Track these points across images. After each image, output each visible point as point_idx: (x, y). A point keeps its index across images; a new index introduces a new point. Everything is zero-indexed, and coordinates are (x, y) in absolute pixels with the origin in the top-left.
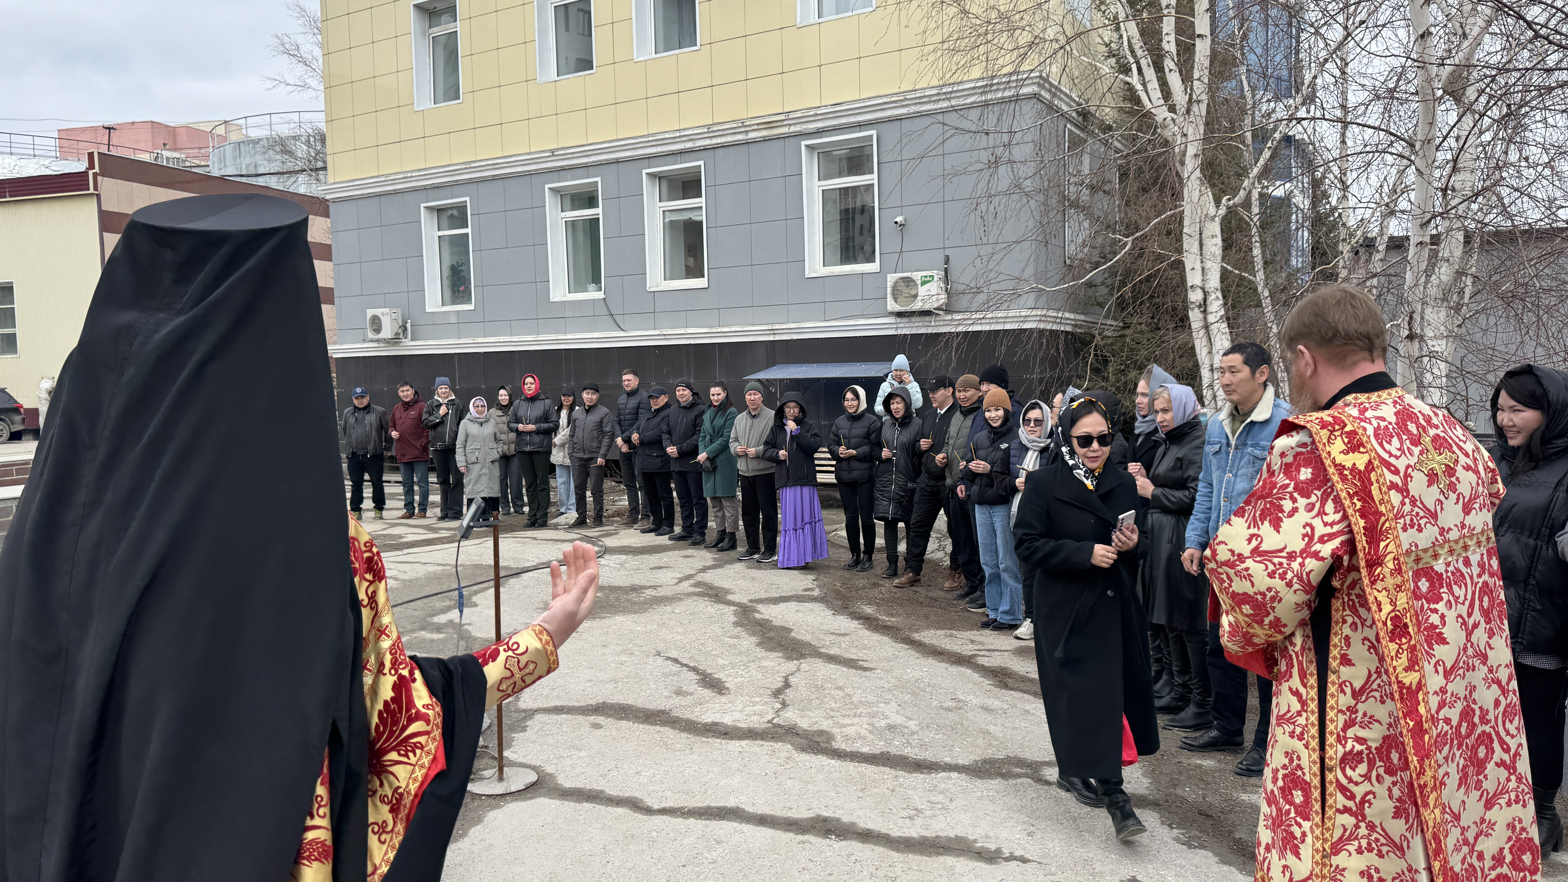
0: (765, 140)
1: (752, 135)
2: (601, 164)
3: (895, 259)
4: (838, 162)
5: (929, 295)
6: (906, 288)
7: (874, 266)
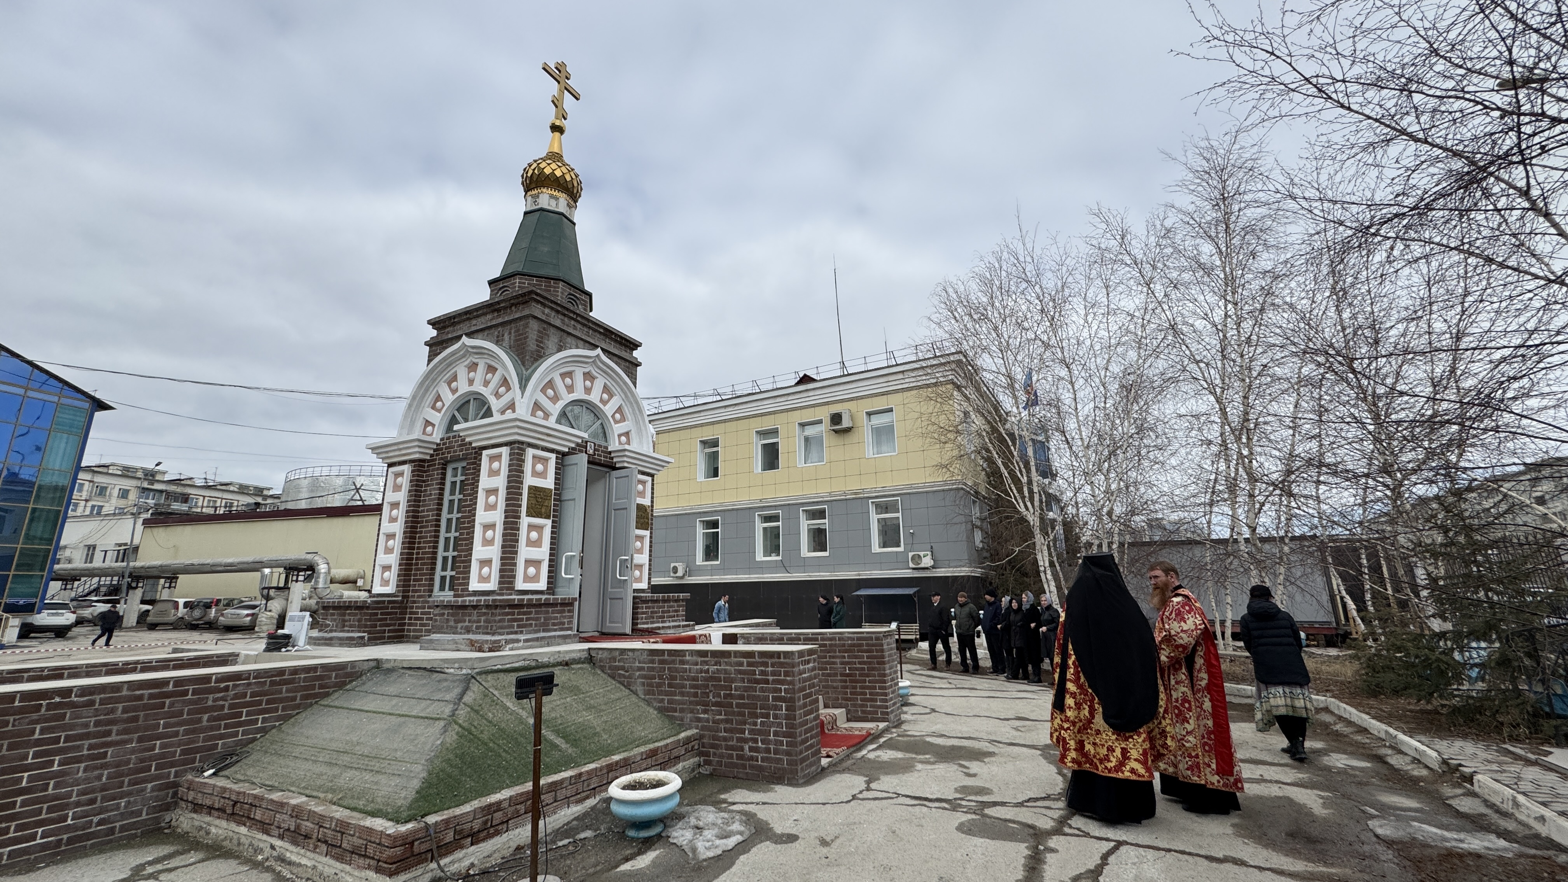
0: (854, 499)
1: (848, 497)
2: (781, 505)
3: (910, 547)
4: (883, 508)
5: (927, 562)
6: (917, 559)
7: (901, 549)
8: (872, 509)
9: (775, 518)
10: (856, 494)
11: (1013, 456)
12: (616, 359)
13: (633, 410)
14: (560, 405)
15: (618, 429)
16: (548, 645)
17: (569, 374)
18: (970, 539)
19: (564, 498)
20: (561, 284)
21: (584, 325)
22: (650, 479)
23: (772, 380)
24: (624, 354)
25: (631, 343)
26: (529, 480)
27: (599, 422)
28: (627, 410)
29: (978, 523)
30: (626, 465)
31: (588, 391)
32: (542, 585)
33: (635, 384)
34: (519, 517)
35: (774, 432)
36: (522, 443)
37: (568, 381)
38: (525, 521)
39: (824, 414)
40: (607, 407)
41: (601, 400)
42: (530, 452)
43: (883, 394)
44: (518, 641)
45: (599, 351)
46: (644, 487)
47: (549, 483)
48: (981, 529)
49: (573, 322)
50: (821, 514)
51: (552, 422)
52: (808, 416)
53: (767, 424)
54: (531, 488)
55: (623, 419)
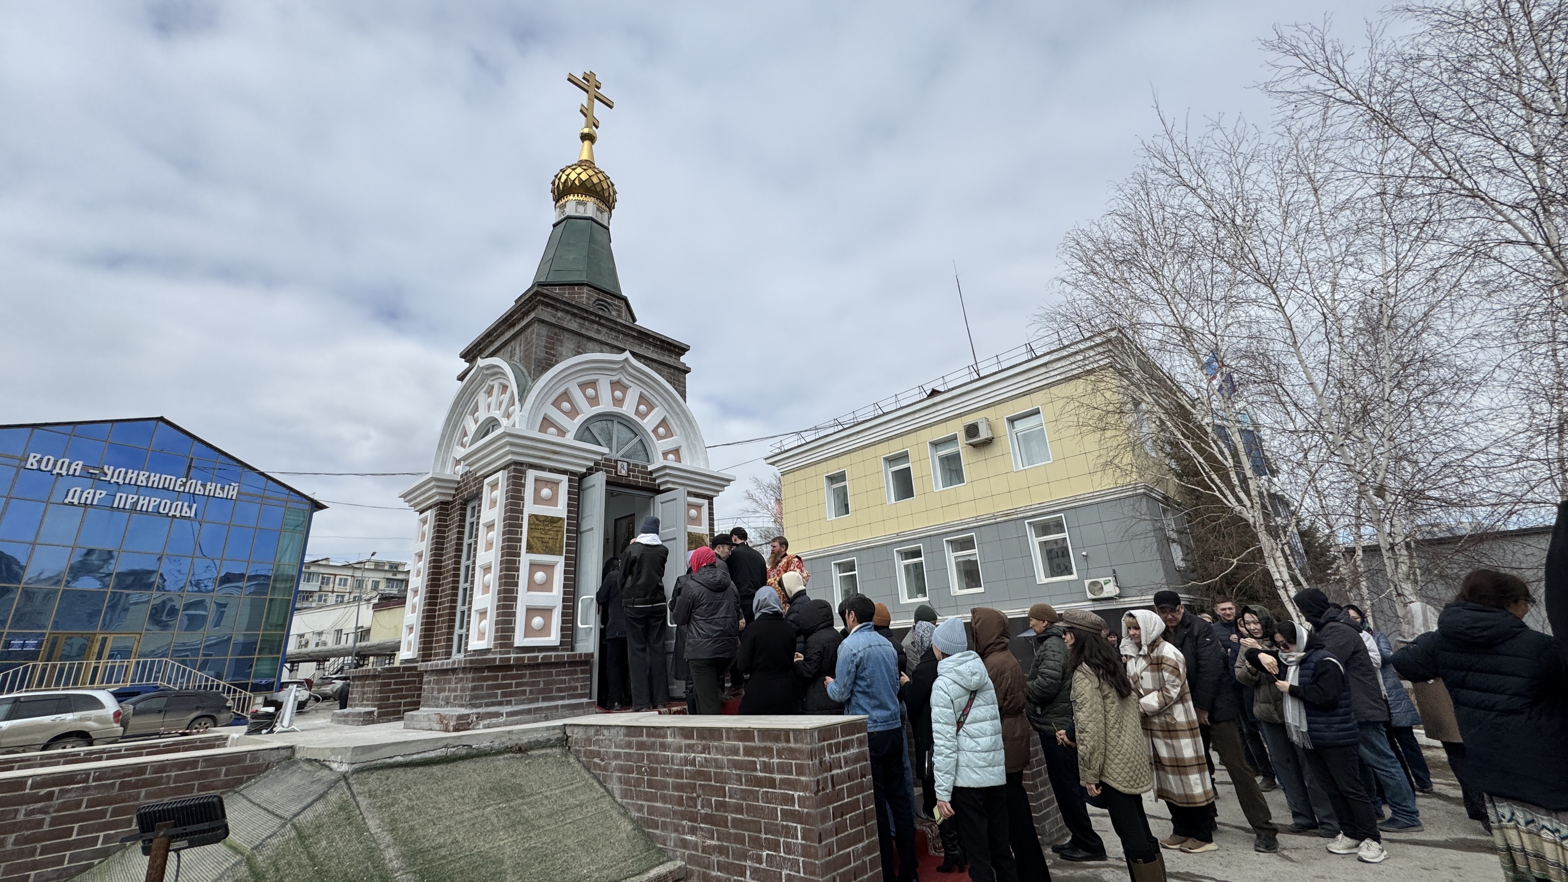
0: (1005, 521)
1: (998, 520)
2: (922, 538)
3: (1085, 573)
4: (1044, 529)
5: (1111, 590)
6: (1096, 586)
7: (1074, 577)
8: (1031, 533)
9: (917, 553)
10: (1007, 515)
11: (1206, 433)
12: (655, 365)
13: (681, 422)
14: (580, 419)
15: (660, 446)
16: (547, 719)
17: (593, 384)
18: (1167, 560)
19: (583, 529)
20: (585, 289)
21: (611, 329)
22: (706, 502)
23: (894, 399)
24: (666, 359)
25: (675, 346)
26: (530, 508)
27: (637, 439)
28: (673, 423)
29: (1175, 536)
30: (670, 486)
31: (618, 402)
32: (554, 638)
33: (683, 396)
34: (519, 555)
35: (904, 457)
36: (521, 464)
37: (590, 392)
38: (525, 559)
39: (957, 428)
40: (645, 421)
41: (637, 412)
42: (531, 474)
43: (1024, 394)
44: (498, 715)
45: (627, 354)
46: (699, 513)
47: (560, 510)
48: (1180, 543)
49: (596, 326)
50: (967, 544)
51: (569, 439)
52: (940, 432)
53: (895, 448)
54: (532, 517)
55: (669, 434)
